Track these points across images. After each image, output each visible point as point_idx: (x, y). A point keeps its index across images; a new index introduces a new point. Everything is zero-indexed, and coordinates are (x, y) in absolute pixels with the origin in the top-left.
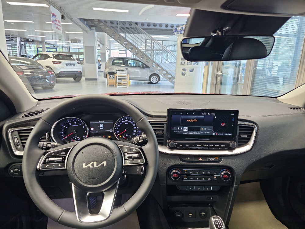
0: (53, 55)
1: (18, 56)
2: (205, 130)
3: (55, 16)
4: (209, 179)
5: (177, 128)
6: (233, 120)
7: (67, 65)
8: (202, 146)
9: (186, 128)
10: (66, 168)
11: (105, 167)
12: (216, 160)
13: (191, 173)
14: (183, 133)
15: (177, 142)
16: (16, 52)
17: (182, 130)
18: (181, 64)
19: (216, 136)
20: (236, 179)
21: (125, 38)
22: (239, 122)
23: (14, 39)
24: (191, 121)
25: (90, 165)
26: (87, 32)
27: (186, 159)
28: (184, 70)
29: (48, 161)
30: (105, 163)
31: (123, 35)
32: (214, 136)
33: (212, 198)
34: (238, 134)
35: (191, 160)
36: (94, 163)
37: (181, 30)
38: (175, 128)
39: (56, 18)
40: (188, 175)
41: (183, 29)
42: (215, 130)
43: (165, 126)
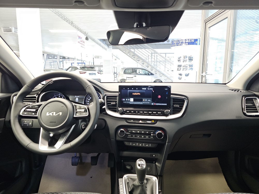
0: (80, 67)
1: (57, 69)
2: (146, 101)
3: (81, 38)
4: (147, 137)
5: (125, 99)
6: (167, 93)
7: (90, 74)
8: (143, 113)
9: (132, 100)
10: (37, 116)
11: (61, 115)
12: (152, 123)
13: (133, 132)
14: (130, 103)
15: (125, 109)
16: (56, 67)
17: (129, 101)
18: (178, 70)
19: (154, 105)
20: (168, 138)
21: (134, 53)
22: (172, 96)
23: (56, 57)
24: (136, 94)
25: (51, 114)
26: (106, 49)
27: (130, 121)
28: (180, 75)
29: (27, 110)
30: (61, 113)
31: (132, 50)
32: (153, 105)
33: (154, 156)
34: (172, 105)
35: (133, 122)
36: (53, 113)
37: (177, 43)
38: (124, 100)
39: (81, 39)
40: (132, 133)
41: (178, 42)
42: (153, 101)
43: (117, 98)
